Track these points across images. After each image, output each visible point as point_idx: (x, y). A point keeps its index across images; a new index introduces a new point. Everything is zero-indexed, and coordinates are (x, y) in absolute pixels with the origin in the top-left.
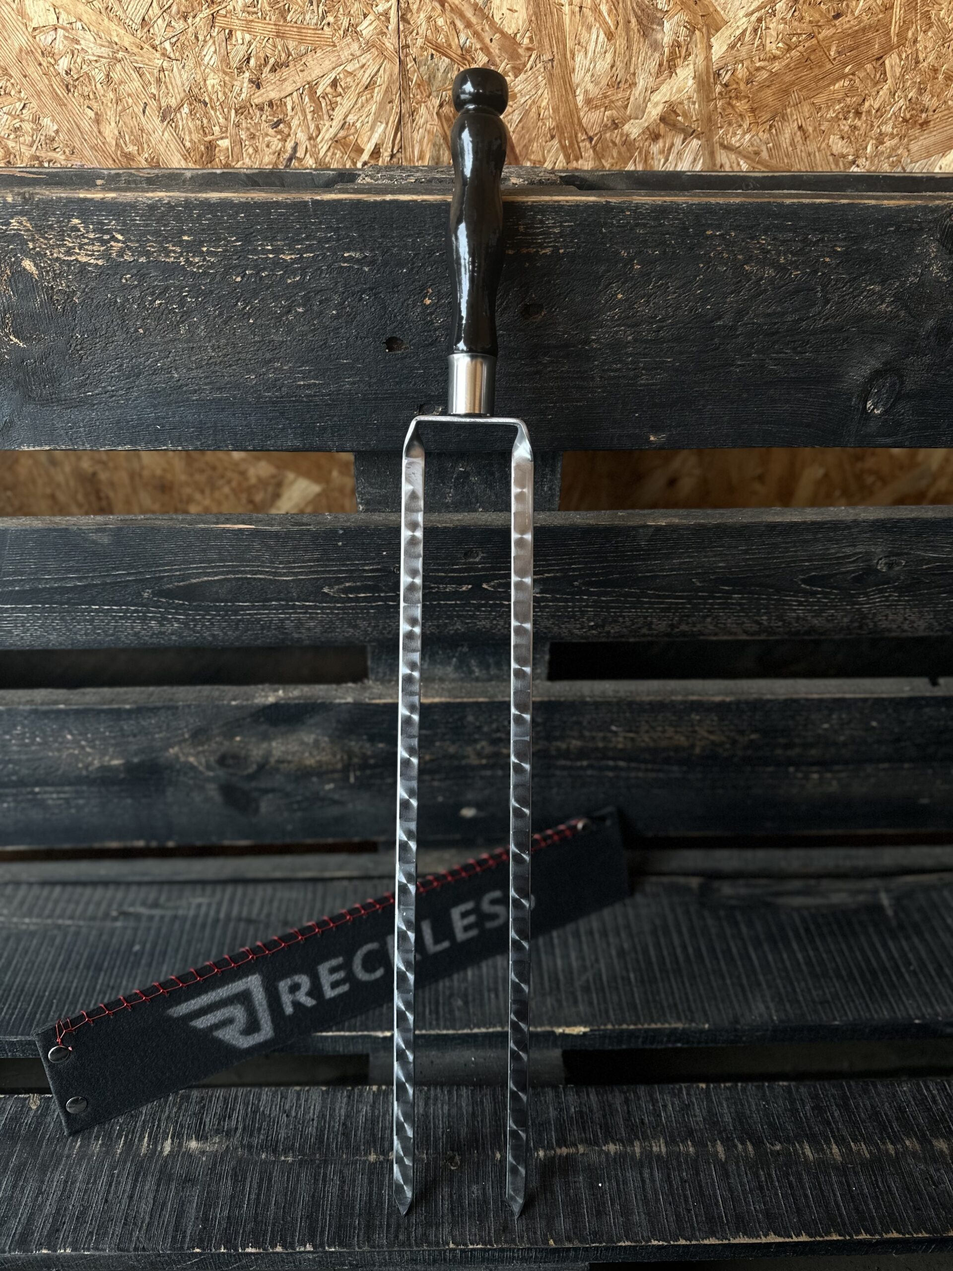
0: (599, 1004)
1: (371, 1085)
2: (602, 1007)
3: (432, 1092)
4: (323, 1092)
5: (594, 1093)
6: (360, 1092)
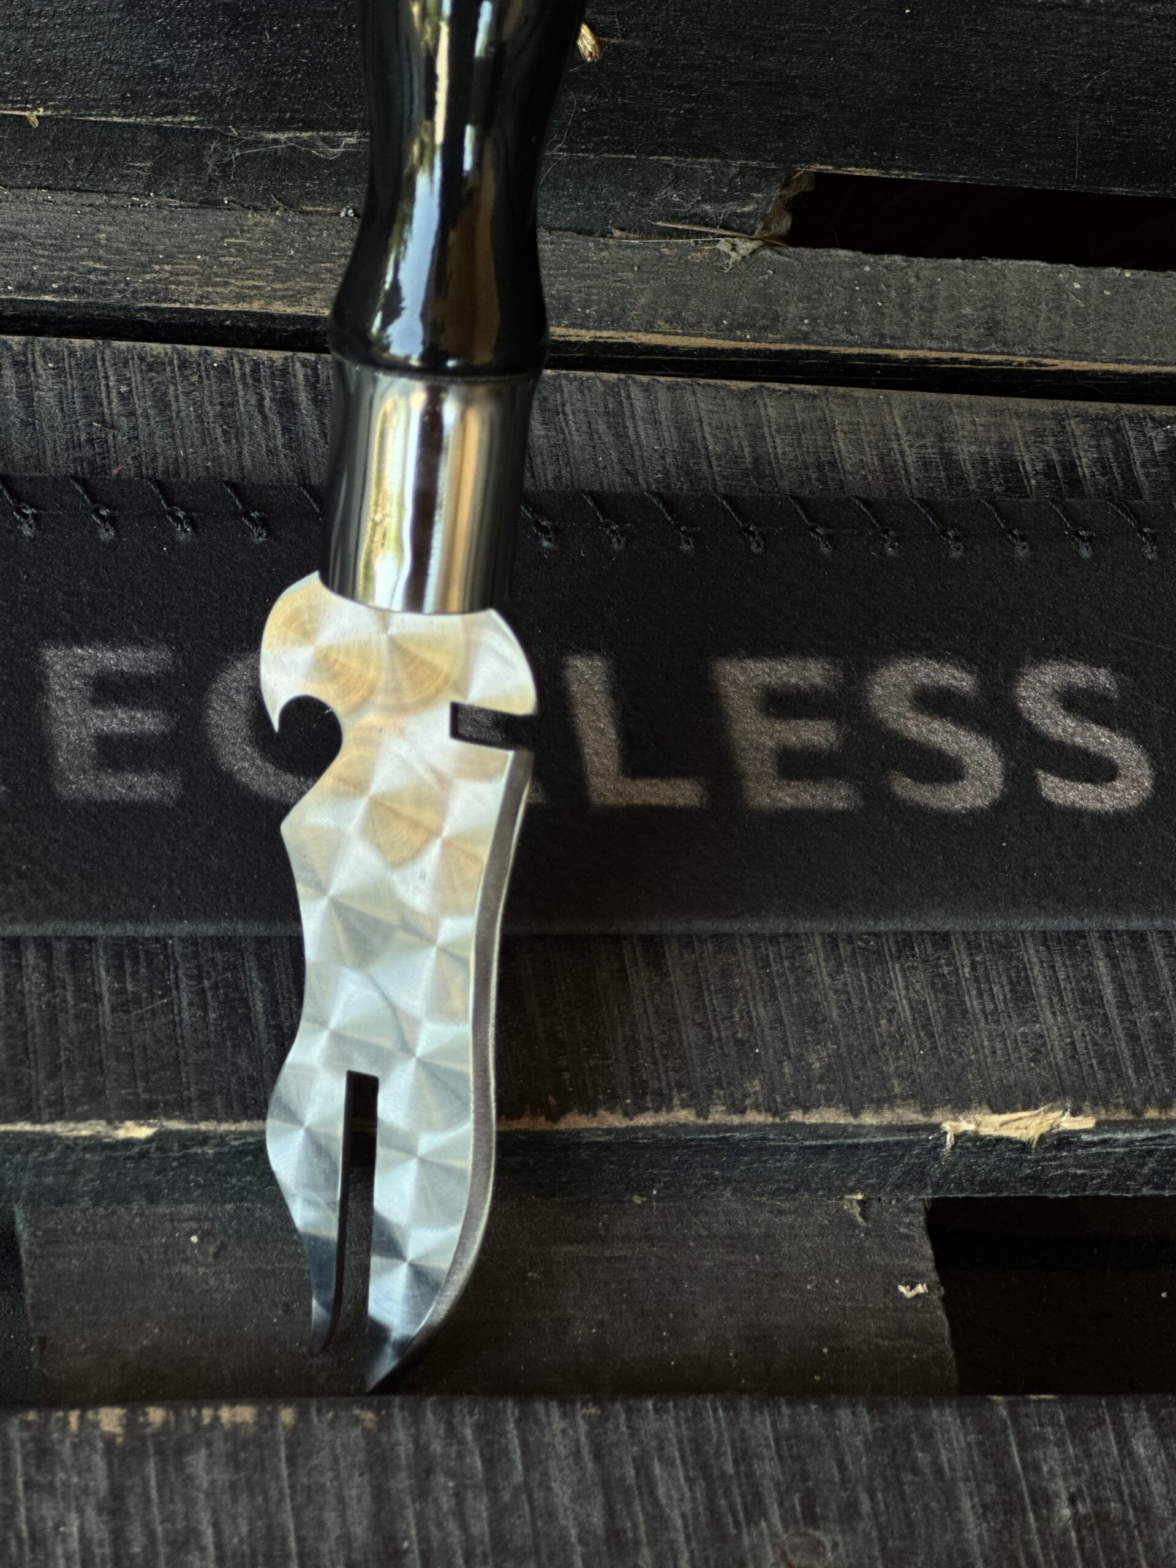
0: (1125, 1005)
1: (86, 1400)
2: (1143, 1019)
3: (401, 1435)
5: (1149, 1431)
6: (37, 1440)
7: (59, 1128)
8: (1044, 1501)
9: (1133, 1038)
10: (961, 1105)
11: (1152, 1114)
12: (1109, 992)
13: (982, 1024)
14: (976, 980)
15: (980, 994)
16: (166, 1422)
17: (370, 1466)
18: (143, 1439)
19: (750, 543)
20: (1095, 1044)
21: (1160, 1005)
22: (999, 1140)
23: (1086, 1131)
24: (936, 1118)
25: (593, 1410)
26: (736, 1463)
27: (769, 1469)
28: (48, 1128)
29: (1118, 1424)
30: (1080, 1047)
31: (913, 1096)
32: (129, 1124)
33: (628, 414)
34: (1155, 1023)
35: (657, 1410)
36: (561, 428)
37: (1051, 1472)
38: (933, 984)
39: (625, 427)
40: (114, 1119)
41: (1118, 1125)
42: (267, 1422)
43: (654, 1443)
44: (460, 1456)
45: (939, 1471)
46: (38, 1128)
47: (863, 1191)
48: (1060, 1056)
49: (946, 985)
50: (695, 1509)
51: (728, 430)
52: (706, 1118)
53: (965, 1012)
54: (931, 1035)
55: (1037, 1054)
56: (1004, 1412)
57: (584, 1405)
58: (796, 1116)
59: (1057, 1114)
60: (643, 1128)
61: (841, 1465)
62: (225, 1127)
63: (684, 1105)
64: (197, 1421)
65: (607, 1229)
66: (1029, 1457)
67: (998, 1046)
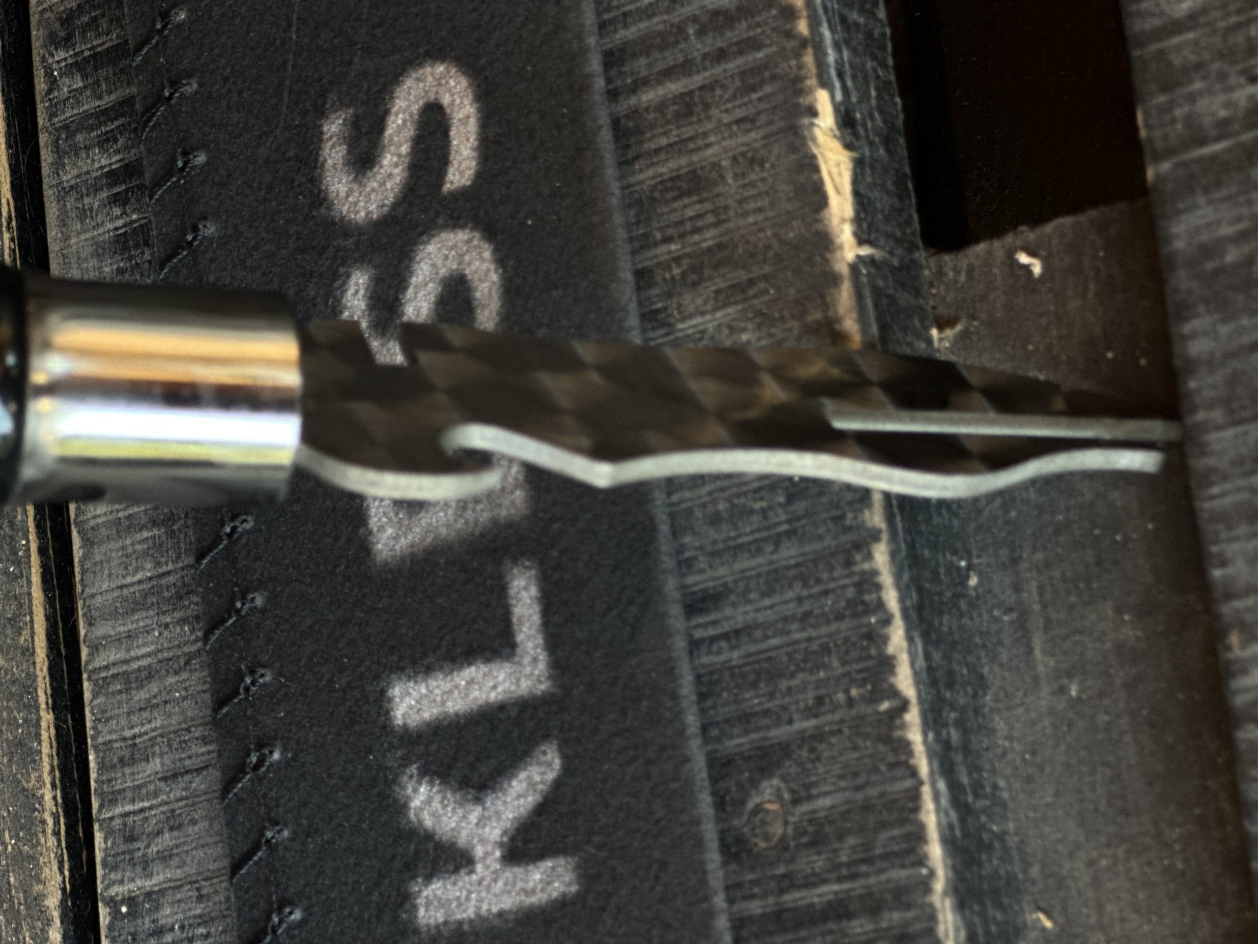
9: (721, 55)
10: (824, 242)
11: (803, 27)
12: (674, 87)
13: (731, 225)
14: (682, 236)
15: (696, 230)
19: (244, 530)
20: (734, 97)
21: (680, 29)
22: (856, 193)
23: (833, 97)
24: (843, 269)
25: (1234, 639)
30: (740, 113)
31: (822, 297)
33: (125, 667)
34: (702, 32)
35: (1223, 564)
36: (151, 739)
37: (1228, 105)
38: (695, 284)
39: (139, 670)
41: (821, 63)
45: (1246, 235)
47: (927, 329)
48: (753, 135)
49: (693, 269)
51: (127, 556)
52: (879, 531)
53: (720, 246)
54: (751, 282)
55: (756, 161)
56: (1165, 166)
57: (1229, 648)
59: (818, 132)
60: (902, 600)
63: (869, 556)
65: (1010, 610)
66: (1213, 133)
67: (752, 205)
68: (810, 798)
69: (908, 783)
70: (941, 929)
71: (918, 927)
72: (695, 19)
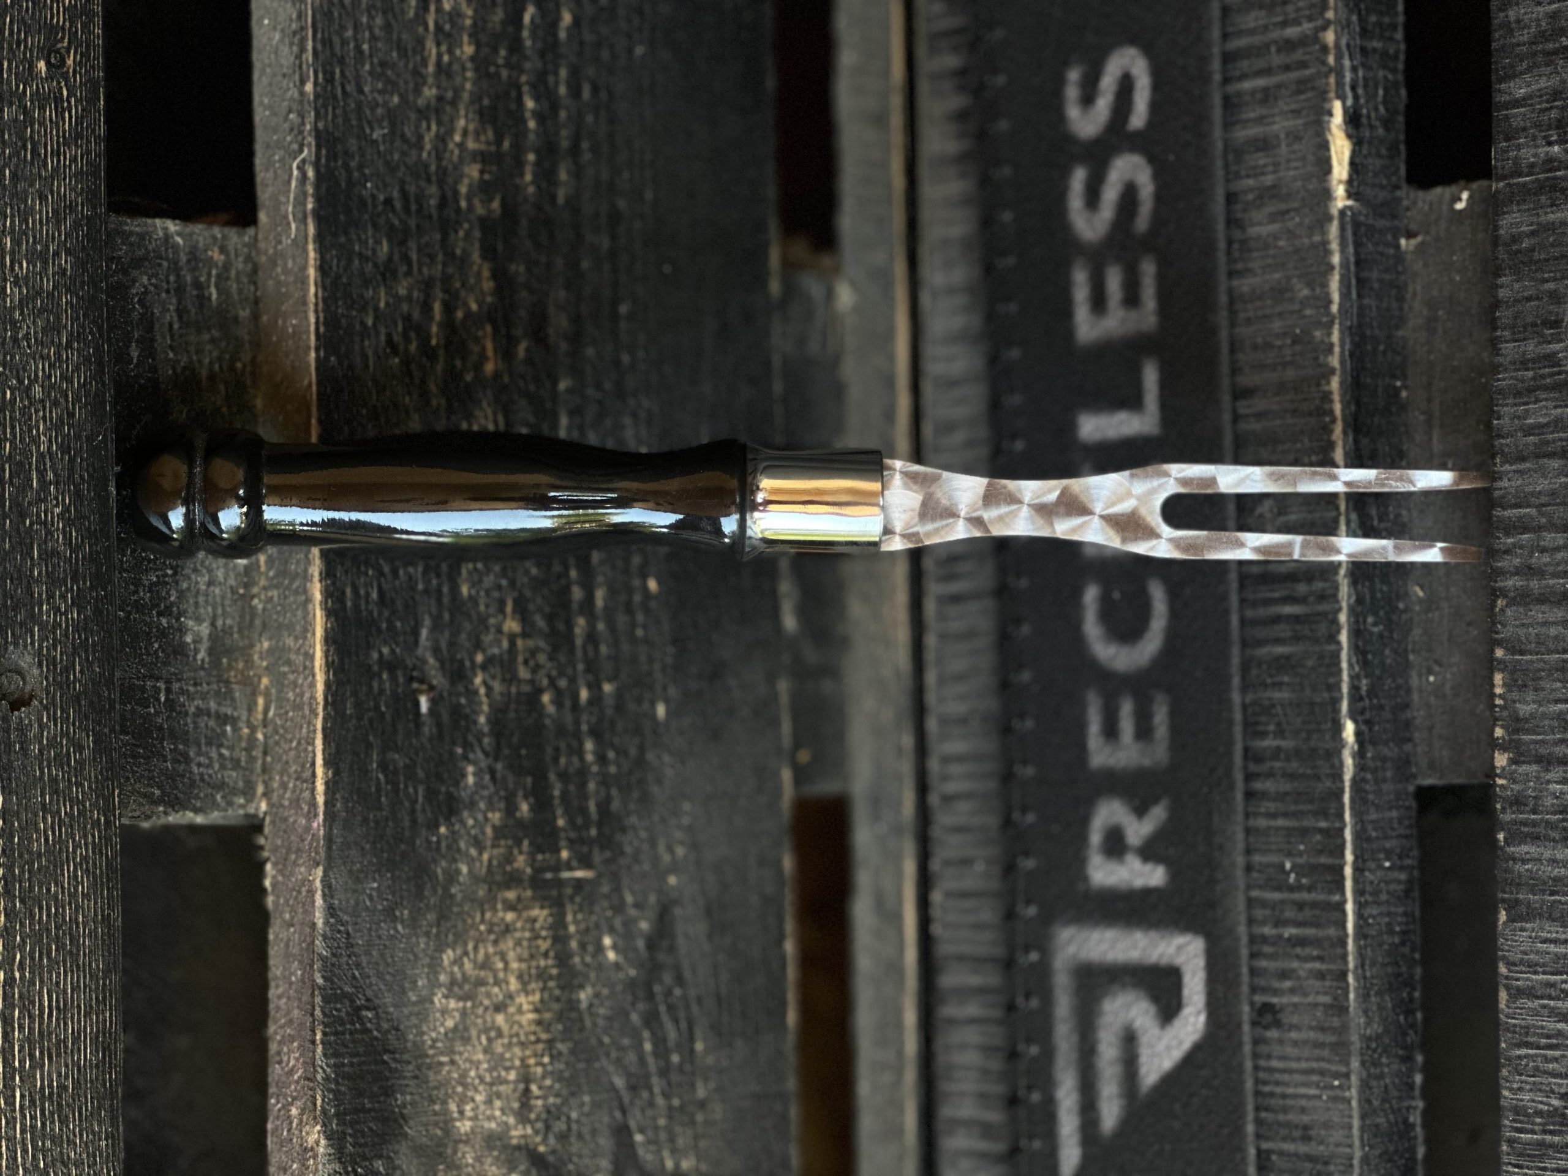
0: (1267, 72)
1: (1491, 772)
2: (1277, 59)
3: (1511, 583)
4: (1511, 920)
5: (1512, 84)
6: (1511, 805)
7: (1348, 777)
8: (1550, 163)
9: (1287, 68)
10: (1327, 195)
11: (1331, 60)
12: (1261, 82)
13: (1281, 174)
14: (1255, 176)
15: (1263, 174)
16: (1502, 727)
17: (1526, 604)
18: (1511, 740)
20: (1291, 96)
21: (1267, 46)
22: (1351, 164)
23: (1345, 104)
24: (1335, 212)
25: (1498, 460)
26: (1527, 370)
27: (1531, 348)
28: (1347, 784)
29: (1508, 105)
30: (1293, 106)
31: (1322, 227)
32: (1344, 735)
34: (1279, 51)
35: (1498, 419)
37: (1535, 155)
38: (1260, 206)
40: (1341, 744)
41: (1340, 84)
42: (1503, 666)
43: (1516, 422)
44: (1521, 547)
45: (1533, 233)
46: (1347, 790)
47: (1398, 239)
48: (1298, 121)
49: (1259, 197)
50: (1551, 399)
52: (1336, 368)
53: (1274, 186)
54: (1288, 211)
55: (1298, 138)
56: (1501, 184)
57: (1495, 465)
58: (1334, 308)
59: (1332, 126)
60: (1343, 410)
61: (1529, 299)
62: (1345, 676)
63: (1328, 383)
64: (1503, 708)
65: (1423, 413)
66: (1526, 170)
67: (1294, 164)
68: (1286, 514)
69: (1333, 514)
70: (1340, 595)
71: (1330, 592)
72: (1276, 42)
